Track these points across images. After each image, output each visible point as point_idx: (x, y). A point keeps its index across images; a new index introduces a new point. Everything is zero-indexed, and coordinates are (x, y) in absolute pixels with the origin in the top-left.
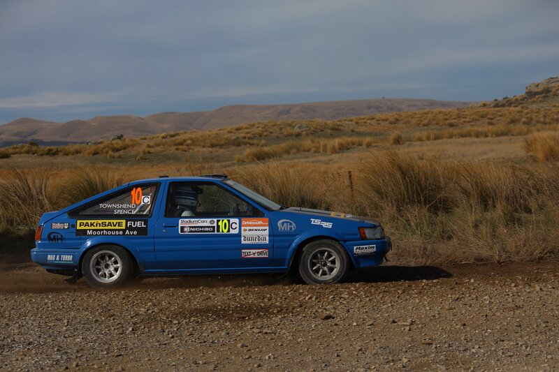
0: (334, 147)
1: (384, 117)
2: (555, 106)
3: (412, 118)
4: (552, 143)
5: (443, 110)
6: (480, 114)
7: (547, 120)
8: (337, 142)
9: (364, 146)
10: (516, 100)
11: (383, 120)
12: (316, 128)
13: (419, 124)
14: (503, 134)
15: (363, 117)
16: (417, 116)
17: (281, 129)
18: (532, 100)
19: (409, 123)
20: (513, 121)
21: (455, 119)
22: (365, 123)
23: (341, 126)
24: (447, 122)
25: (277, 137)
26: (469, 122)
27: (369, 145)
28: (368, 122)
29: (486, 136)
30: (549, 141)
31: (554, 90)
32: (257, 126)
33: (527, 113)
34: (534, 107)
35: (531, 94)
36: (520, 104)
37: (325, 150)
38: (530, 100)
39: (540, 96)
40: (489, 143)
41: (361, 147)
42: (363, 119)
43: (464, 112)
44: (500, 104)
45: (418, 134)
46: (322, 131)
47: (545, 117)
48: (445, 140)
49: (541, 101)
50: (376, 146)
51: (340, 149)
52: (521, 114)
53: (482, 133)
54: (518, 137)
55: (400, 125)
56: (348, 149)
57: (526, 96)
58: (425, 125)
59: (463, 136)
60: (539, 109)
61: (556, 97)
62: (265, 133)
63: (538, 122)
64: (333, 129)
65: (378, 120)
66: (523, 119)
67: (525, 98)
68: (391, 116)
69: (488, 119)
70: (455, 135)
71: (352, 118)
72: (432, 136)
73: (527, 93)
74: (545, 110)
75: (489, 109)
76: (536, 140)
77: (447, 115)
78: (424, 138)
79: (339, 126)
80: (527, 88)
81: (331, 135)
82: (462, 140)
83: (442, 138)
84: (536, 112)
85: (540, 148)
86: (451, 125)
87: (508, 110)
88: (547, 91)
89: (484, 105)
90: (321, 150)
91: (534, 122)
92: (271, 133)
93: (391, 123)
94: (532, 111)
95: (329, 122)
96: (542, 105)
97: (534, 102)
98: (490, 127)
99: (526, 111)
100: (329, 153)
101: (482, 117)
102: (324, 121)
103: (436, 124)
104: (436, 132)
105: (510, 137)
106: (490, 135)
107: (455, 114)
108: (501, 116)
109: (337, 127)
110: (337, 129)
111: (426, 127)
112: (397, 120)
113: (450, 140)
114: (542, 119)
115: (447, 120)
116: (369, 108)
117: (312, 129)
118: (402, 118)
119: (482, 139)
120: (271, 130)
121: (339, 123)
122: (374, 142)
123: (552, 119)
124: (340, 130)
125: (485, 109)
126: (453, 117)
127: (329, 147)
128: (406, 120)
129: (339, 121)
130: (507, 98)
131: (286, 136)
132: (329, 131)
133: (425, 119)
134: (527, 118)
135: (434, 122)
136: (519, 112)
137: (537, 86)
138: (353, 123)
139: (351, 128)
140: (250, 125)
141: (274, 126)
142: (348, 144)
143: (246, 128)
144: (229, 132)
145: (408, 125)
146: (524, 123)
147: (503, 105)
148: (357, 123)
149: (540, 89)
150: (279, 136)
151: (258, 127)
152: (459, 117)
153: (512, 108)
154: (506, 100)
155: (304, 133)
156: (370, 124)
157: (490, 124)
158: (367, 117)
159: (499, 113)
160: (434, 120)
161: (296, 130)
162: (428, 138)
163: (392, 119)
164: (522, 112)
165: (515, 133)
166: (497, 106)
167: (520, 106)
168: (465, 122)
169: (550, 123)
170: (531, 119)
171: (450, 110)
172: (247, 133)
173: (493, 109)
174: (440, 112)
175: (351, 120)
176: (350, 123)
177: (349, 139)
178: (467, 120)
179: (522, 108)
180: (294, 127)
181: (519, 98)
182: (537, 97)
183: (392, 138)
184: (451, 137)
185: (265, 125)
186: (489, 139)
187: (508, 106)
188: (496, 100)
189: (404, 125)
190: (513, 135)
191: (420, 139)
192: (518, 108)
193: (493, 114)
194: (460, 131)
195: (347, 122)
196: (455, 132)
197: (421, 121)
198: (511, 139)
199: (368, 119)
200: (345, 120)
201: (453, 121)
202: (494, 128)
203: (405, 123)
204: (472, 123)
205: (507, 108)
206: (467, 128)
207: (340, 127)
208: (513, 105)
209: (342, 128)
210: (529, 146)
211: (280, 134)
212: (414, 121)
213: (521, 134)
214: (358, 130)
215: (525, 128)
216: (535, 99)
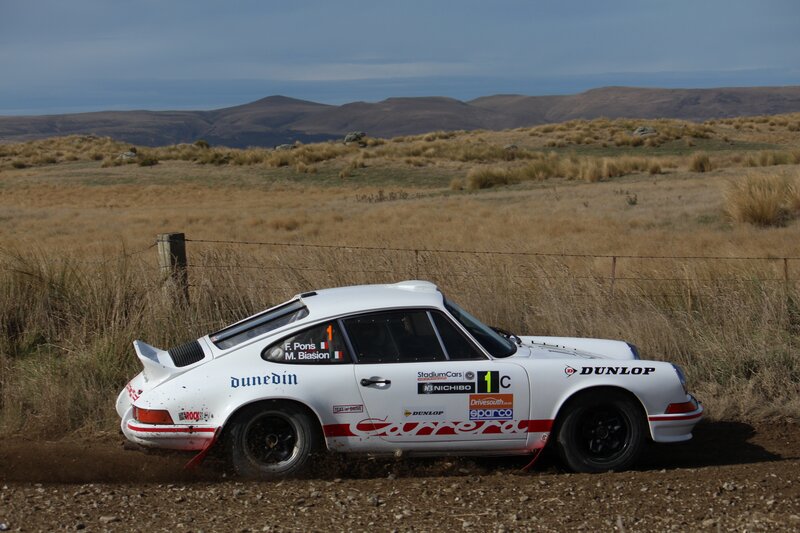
11: (781, 124)
12: (668, 134)
17: (613, 132)
22: (751, 127)
23: (712, 131)
25: (605, 146)
28: (755, 125)
32: (577, 126)
46: (678, 138)
62: (586, 139)
64: (695, 136)
65: (773, 124)
71: (732, 120)
79: (706, 131)
81: (691, 145)
92: (596, 138)
93: (791, 129)
95: (691, 125)
109: (702, 133)
110: (702, 137)
117: (662, 134)
120: (597, 134)
121: (707, 127)
124: (707, 137)
131: (618, 145)
132: (688, 140)
138: (732, 127)
139: (725, 135)
140: (568, 125)
141: (603, 127)
143: (561, 129)
144: (532, 135)
148: (738, 127)
150: (608, 143)
151: (579, 129)
155: (648, 140)
156: (758, 130)
161: (637, 135)
172: (559, 137)
175: (731, 123)
176: (728, 127)
180: (634, 130)
185: (591, 126)
195: (723, 125)
207: (708, 133)
211: (610, 140)
214: (734, 139)
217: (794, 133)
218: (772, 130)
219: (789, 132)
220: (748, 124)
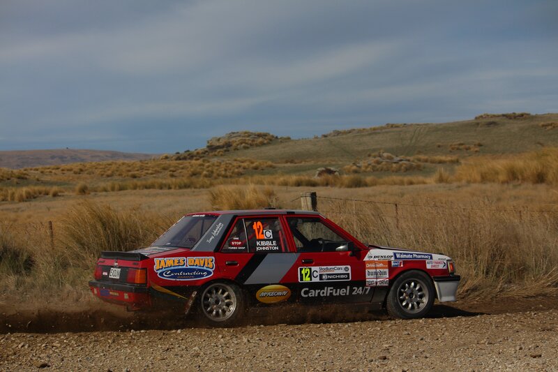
0: (21, 196)
1: (68, 166)
2: (236, 160)
3: (96, 168)
4: (238, 196)
5: (126, 161)
6: (163, 166)
7: (228, 174)
8: (24, 190)
9: (50, 196)
10: (198, 153)
11: (68, 170)
13: (102, 175)
14: (186, 186)
15: (48, 166)
16: (101, 167)
18: (213, 153)
19: (93, 173)
20: (194, 174)
21: (138, 170)
22: (51, 172)
24: (130, 173)
26: (152, 174)
27: (55, 195)
28: (54, 171)
29: (170, 188)
30: (234, 194)
31: (234, 144)
33: (208, 167)
34: (215, 160)
35: (212, 148)
36: (201, 157)
37: (13, 199)
38: (211, 154)
39: (221, 150)
40: (172, 194)
41: (47, 196)
42: (49, 168)
43: (147, 163)
44: (182, 157)
45: (102, 185)
46: (8, 179)
47: (226, 170)
48: (129, 191)
49: (222, 155)
50: (63, 196)
51: (27, 198)
52: (202, 167)
53: (165, 185)
54: (202, 189)
55: (84, 175)
56: (35, 198)
57: (207, 149)
58: (108, 176)
59: (146, 187)
60: (220, 163)
61: (236, 151)
63: (219, 175)
64: (19, 178)
65: (63, 170)
66: (205, 172)
67: (207, 152)
68: (76, 166)
69: (170, 171)
70: (139, 187)
71: (37, 167)
72: (117, 187)
73: (208, 147)
74: (227, 164)
75: (171, 162)
76: (221, 193)
77: (129, 166)
78: (109, 188)
79: (25, 174)
80: (208, 142)
81: (17, 183)
82: (146, 191)
83: (127, 189)
84: (217, 166)
85: (225, 201)
86: (134, 177)
87: (190, 163)
88: (228, 145)
89: (166, 158)
90: (9, 198)
91: (215, 175)
93: (75, 173)
94: (213, 165)
95: (15, 171)
96: (222, 158)
97: (215, 155)
98: (174, 179)
99: (207, 164)
100: (16, 201)
101: (164, 169)
102: (10, 170)
103: (119, 175)
104: (120, 183)
105: (193, 189)
106: (173, 187)
107: (138, 165)
108: (182, 168)
109: (22, 176)
110: (23, 178)
111: (109, 178)
112: (81, 170)
113: (134, 191)
114: (223, 173)
115: (129, 171)
116: (53, 157)
118: (86, 168)
119: (166, 191)
121: (25, 172)
122: (60, 192)
123: (233, 173)
124: (26, 179)
125: (167, 162)
126: (136, 169)
127: (16, 196)
128: (91, 170)
129: (25, 170)
130: (188, 151)
132: (15, 180)
133: (108, 170)
134: (208, 171)
135: (118, 173)
136: (200, 165)
137: (219, 140)
138: (39, 172)
139: (37, 177)
142: (35, 193)
145: (92, 175)
146: (206, 176)
147: (185, 158)
148: (42, 172)
149: (221, 143)
152: (142, 168)
153: (193, 162)
154: (188, 153)
156: (55, 174)
157: (172, 176)
158: (52, 166)
159: (181, 166)
160: (117, 171)
162: (113, 189)
163: (76, 169)
164: (203, 165)
165: (198, 186)
166: (179, 159)
167: (202, 159)
168: (147, 173)
169: (231, 177)
170: (212, 172)
171: (133, 161)
173: (175, 162)
174: (123, 164)
175: (37, 170)
176: (36, 172)
177: (37, 188)
178: (150, 172)
179: (204, 161)
181: (201, 152)
182: (218, 150)
183: (77, 188)
184: (135, 187)
186: (172, 191)
187: (189, 159)
188: (178, 153)
189: (88, 176)
190: (195, 188)
191: (105, 190)
192: (200, 162)
193: (175, 167)
194: (144, 182)
195: (32, 171)
196: (139, 183)
197: (104, 171)
198: (194, 192)
199: (53, 169)
200: (31, 169)
201: (136, 172)
202: (178, 180)
203: (89, 173)
204: (154, 175)
205: (189, 161)
206: (150, 180)
207: (26, 176)
208: (195, 158)
209: (28, 177)
210: (214, 198)
212: (98, 172)
213: (203, 187)
214: (42, 179)
215: (207, 181)
216: (216, 153)
217: (78, 175)
218: (63, 174)
219: (74, 175)
220: (48, 170)
